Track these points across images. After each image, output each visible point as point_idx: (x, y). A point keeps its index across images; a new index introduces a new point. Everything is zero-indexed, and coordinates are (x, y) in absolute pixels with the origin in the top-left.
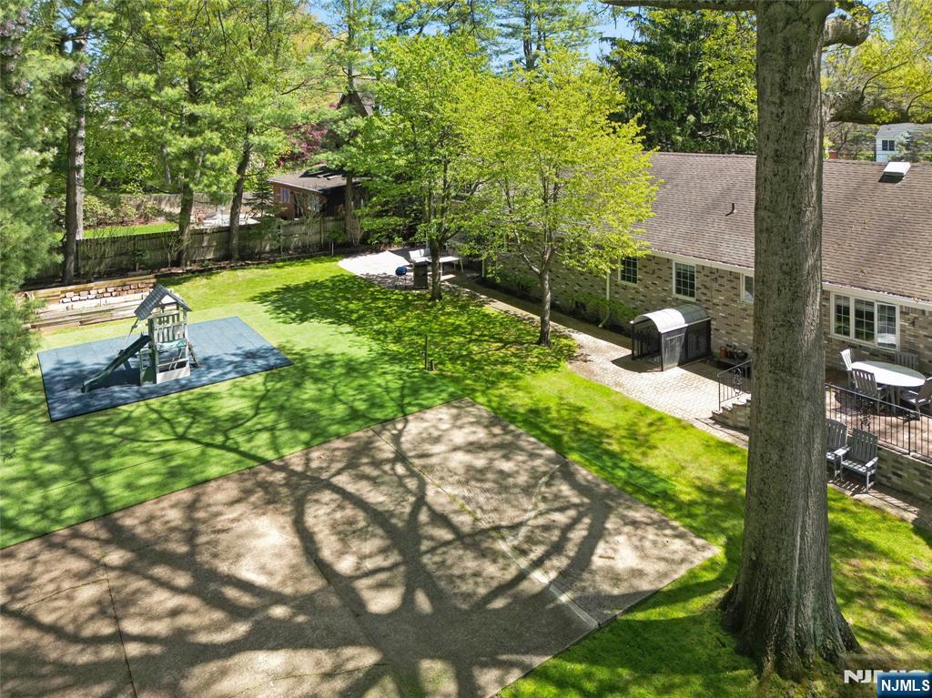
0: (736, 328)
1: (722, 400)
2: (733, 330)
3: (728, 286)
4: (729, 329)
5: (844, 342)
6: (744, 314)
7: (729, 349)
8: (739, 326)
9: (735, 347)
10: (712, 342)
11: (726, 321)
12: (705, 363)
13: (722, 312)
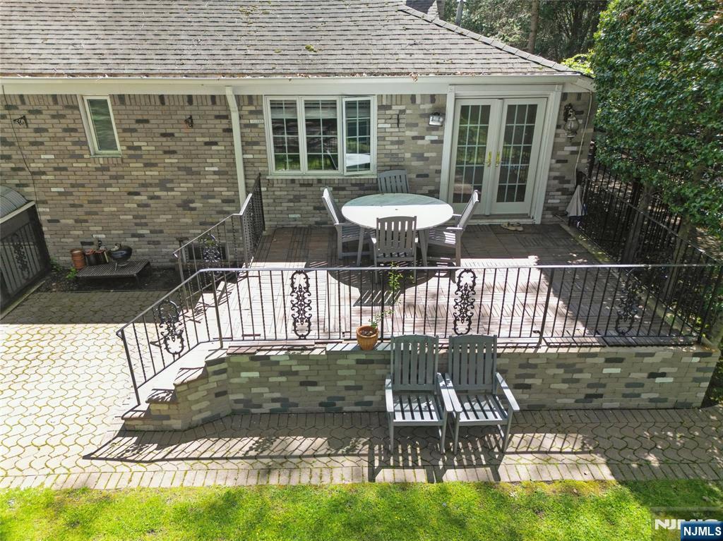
0: (94, 208)
1: (139, 380)
2: (88, 213)
3: (56, 128)
4: (80, 212)
5: (293, 181)
6: (105, 177)
7: (89, 250)
8: (99, 202)
9: (100, 243)
10: (50, 247)
11: (70, 200)
12: (48, 290)
13: (56, 185)
